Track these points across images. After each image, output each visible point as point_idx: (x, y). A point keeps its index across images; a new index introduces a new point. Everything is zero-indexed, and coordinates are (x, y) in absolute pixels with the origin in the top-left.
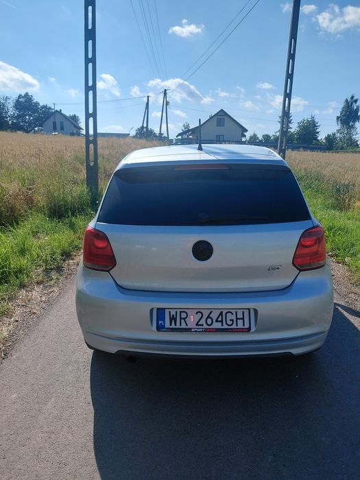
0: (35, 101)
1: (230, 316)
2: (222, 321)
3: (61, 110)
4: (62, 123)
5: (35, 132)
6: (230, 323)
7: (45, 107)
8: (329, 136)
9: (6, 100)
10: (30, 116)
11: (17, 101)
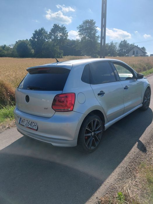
0: (127, 43)
1: (33, 124)
2: (31, 125)
3: (137, 46)
4: (137, 51)
5: (126, 56)
6: (33, 126)
7: (131, 45)
9: (116, 44)
10: (125, 49)
11: (121, 44)
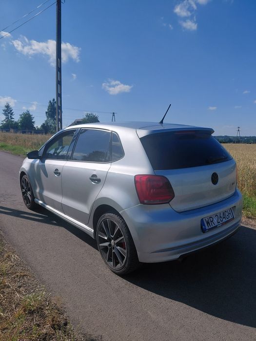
1: (226, 214)
6: (227, 217)
8: (44, 124)
